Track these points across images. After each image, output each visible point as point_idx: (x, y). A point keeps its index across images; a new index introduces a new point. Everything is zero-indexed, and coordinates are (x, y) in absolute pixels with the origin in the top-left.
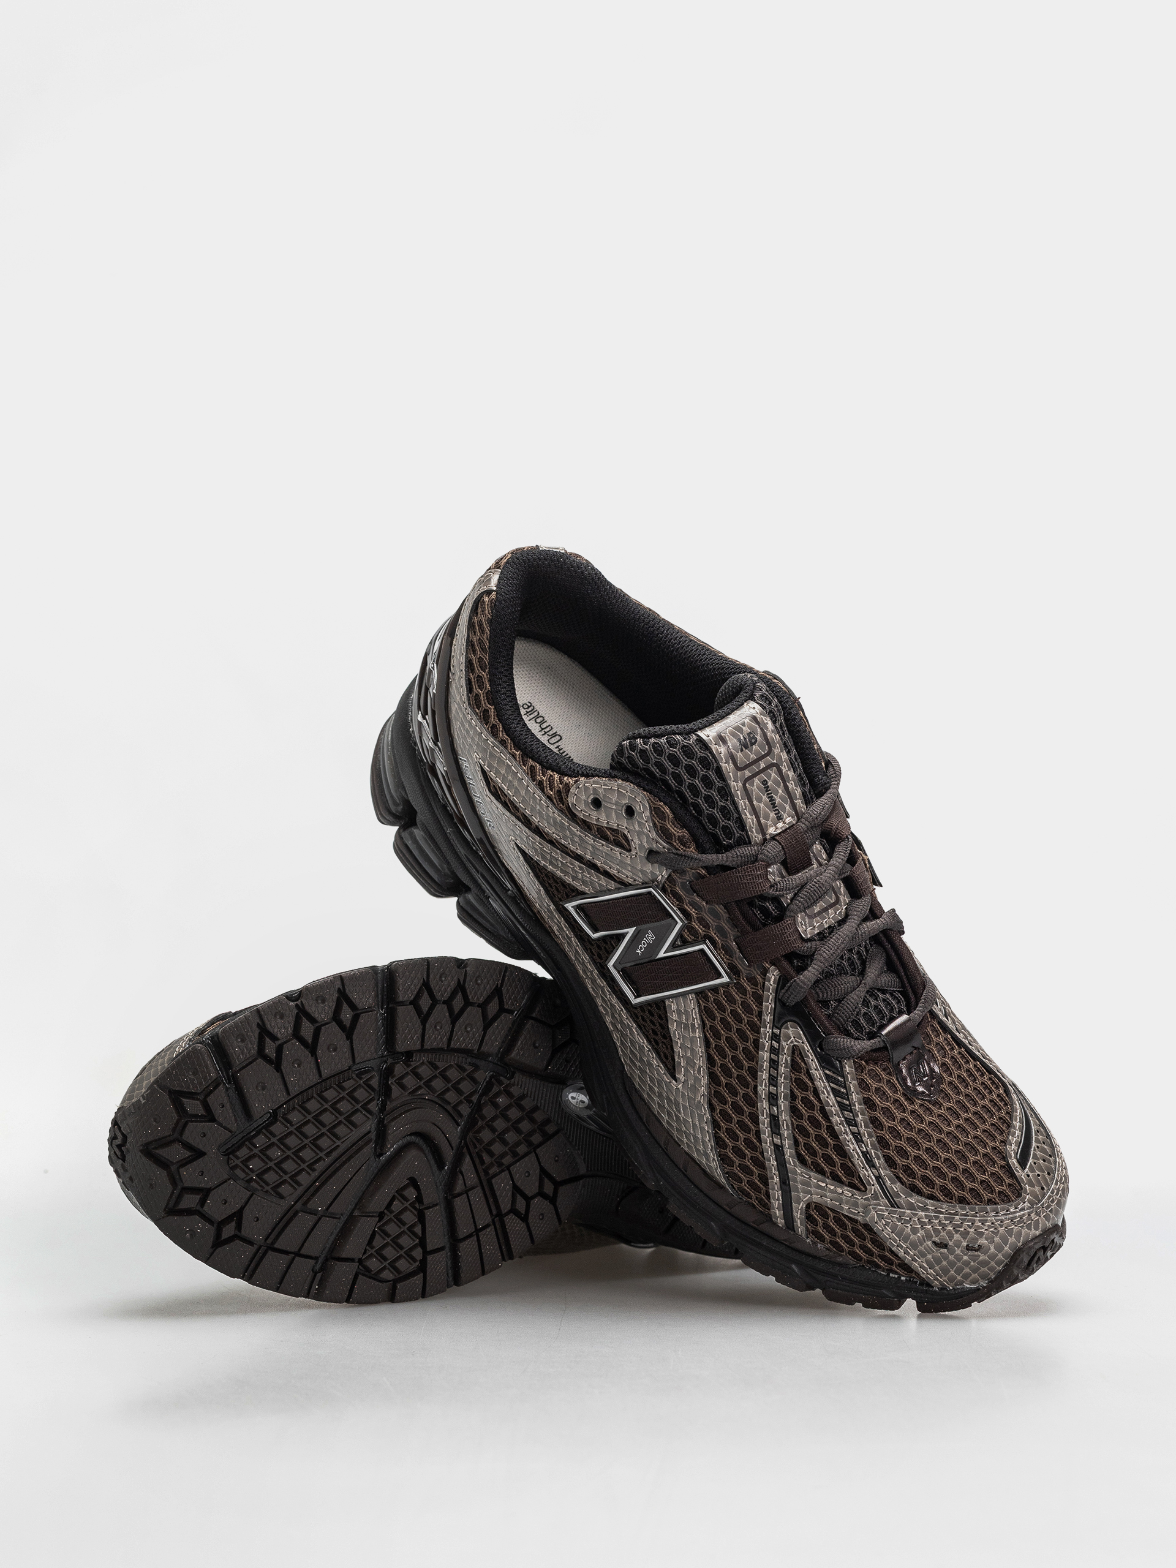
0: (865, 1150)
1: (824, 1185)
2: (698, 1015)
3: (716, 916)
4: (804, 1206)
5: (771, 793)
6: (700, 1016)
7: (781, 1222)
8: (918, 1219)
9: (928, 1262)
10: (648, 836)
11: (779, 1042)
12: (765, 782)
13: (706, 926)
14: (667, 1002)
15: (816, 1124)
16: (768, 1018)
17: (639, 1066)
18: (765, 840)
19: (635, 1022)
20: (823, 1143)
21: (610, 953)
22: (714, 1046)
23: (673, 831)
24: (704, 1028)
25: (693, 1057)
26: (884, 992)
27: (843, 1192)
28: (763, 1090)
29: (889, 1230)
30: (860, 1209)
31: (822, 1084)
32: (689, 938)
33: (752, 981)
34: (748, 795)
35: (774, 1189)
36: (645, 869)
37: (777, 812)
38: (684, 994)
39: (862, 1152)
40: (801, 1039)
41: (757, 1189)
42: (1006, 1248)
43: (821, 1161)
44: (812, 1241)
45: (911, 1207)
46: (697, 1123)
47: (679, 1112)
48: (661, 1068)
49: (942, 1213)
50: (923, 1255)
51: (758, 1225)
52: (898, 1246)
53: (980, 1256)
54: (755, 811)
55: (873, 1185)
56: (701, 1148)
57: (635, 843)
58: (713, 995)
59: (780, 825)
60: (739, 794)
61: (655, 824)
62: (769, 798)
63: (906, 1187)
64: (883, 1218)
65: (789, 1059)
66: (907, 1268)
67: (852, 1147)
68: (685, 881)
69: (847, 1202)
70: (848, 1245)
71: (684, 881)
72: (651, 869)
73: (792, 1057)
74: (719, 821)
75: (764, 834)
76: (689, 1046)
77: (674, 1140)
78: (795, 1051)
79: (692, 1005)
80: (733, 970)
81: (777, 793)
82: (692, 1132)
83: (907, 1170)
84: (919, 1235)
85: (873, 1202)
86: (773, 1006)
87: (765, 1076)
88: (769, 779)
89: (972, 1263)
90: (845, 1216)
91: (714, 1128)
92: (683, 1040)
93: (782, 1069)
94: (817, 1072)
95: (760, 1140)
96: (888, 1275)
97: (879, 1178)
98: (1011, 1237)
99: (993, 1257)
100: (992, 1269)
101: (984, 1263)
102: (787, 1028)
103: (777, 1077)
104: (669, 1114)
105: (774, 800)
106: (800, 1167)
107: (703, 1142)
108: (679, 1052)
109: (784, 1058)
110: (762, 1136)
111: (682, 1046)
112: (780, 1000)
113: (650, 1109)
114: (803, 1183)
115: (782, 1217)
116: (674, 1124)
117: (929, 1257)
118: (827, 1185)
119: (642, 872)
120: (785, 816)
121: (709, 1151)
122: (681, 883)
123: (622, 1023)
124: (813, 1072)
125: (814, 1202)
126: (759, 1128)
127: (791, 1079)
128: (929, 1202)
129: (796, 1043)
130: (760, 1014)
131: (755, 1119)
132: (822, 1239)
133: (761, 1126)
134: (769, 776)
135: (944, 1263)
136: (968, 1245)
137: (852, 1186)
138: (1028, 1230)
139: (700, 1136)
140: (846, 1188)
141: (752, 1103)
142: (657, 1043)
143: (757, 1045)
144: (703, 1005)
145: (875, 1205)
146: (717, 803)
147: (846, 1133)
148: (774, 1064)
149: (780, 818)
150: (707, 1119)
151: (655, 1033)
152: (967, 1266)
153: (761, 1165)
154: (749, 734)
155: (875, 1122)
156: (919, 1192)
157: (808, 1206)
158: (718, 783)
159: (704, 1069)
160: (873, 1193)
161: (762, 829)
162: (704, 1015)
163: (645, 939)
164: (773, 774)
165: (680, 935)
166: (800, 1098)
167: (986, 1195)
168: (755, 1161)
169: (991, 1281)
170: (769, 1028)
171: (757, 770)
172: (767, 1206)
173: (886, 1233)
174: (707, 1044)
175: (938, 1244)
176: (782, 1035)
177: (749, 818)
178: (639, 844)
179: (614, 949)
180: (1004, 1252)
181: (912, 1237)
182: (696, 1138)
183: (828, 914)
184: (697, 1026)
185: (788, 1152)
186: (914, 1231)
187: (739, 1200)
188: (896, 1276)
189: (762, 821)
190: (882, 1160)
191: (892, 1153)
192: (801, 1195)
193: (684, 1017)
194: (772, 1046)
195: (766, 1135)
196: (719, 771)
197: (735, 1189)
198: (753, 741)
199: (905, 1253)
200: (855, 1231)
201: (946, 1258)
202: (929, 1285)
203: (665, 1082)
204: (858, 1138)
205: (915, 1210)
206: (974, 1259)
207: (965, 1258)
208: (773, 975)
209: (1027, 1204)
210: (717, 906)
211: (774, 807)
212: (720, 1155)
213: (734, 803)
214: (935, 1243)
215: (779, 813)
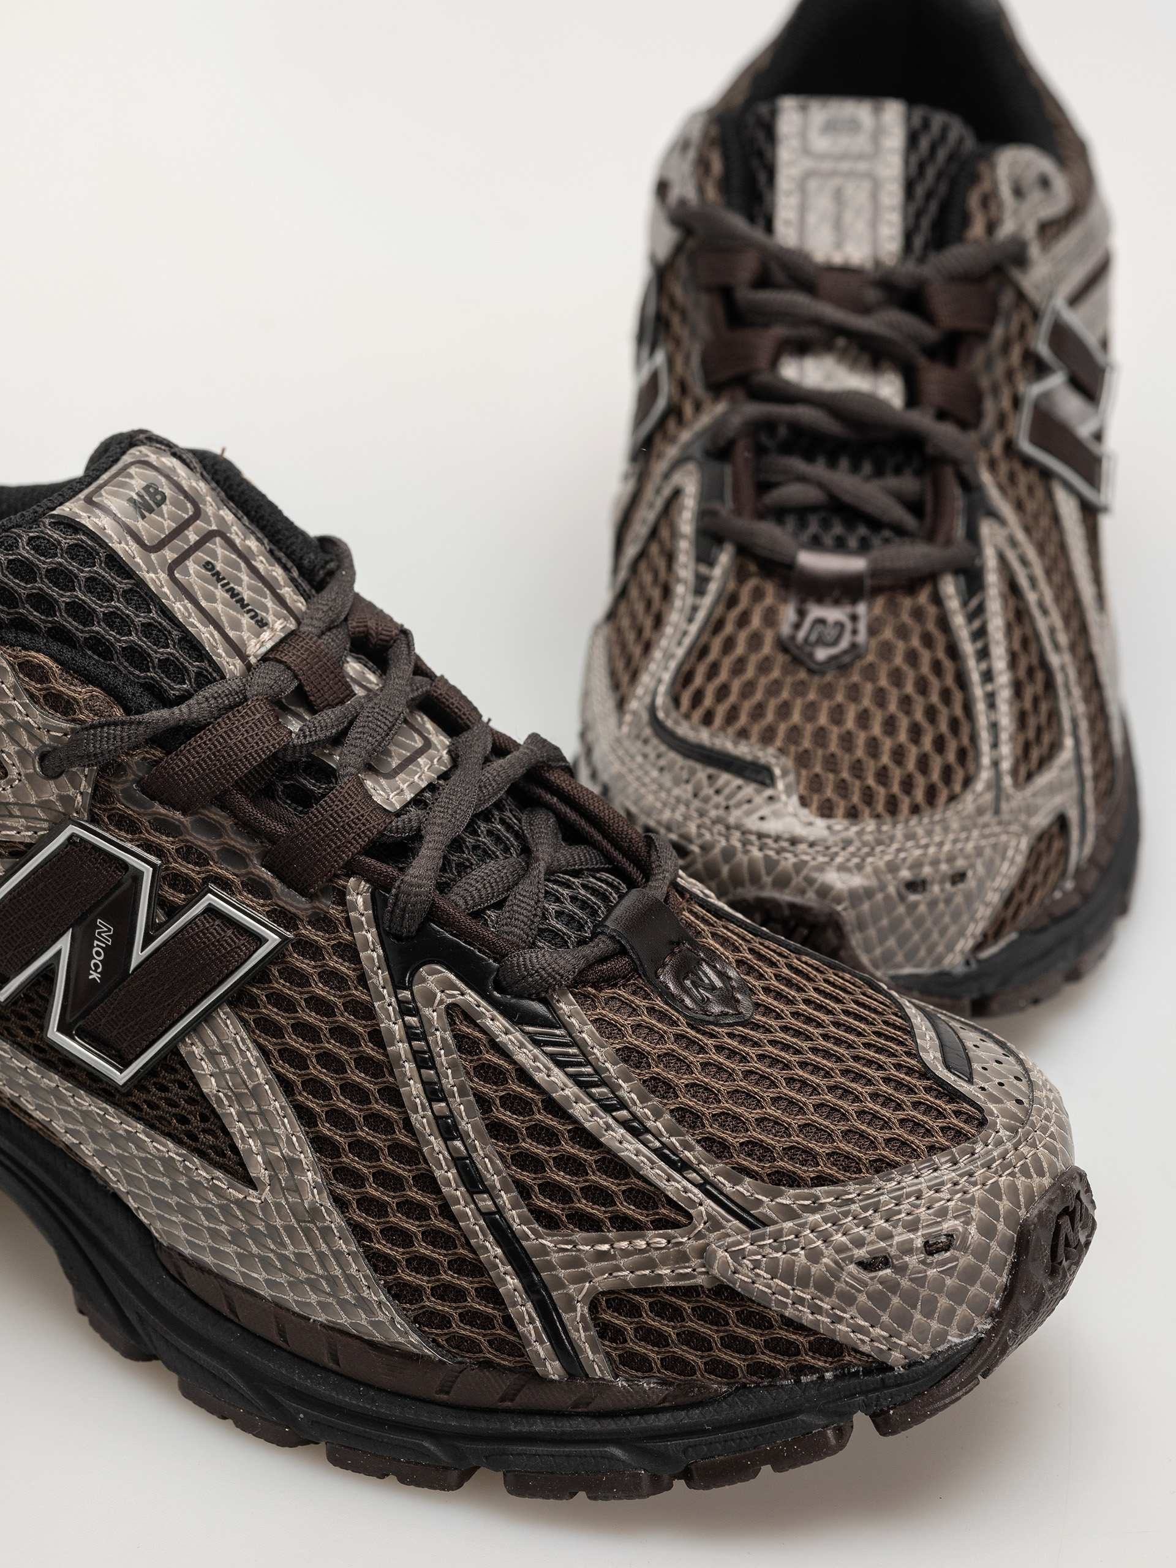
0: (658, 1144)
1: (605, 1247)
2: (248, 1041)
3: (213, 829)
4: (586, 1310)
5: (228, 583)
6: (255, 1041)
7: (553, 1369)
8: (812, 1231)
9: (864, 1313)
10: (27, 727)
11: (415, 1012)
12: (208, 566)
13: (201, 859)
14: (183, 1050)
15: (548, 1136)
16: (380, 978)
17: (178, 1204)
18: (249, 667)
19: (139, 1119)
20: (574, 1166)
21: (43, 1015)
22: (300, 1087)
23: (71, 693)
24: (269, 1062)
25: (269, 1126)
26: (576, 874)
27: (648, 1244)
28: (422, 1120)
29: (765, 1275)
30: (695, 1262)
31: (526, 1055)
32: (179, 898)
33: (323, 922)
34: (185, 592)
35: (515, 1304)
36: (45, 797)
37: (252, 614)
38: (206, 1016)
39: (655, 1151)
40: (456, 988)
41: (486, 1322)
42: (1001, 1226)
43: (583, 1205)
44: (627, 1380)
45: (789, 1213)
46: (324, 1248)
47: (283, 1245)
48: (218, 1179)
49: (852, 1201)
50: (848, 1299)
51: (512, 1400)
52: (794, 1303)
53: (957, 1259)
54: (209, 619)
55: (701, 1204)
56: (348, 1295)
57: (8, 755)
58: (263, 989)
59: (266, 635)
60: (168, 592)
61: (32, 696)
62: (227, 591)
63: (763, 1181)
64: (744, 1258)
65: (448, 1035)
66: (829, 1347)
67: (630, 1149)
68: (128, 784)
69: (664, 1262)
70: (699, 1353)
71: (126, 786)
72: (56, 791)
73: (452, 1031)
74: (149, 655)
75: (243, 657)
76: (254, 1109)
77: (294, 1313)
78: (455, 1013)
79: (229, 1026)
80: (282, 917)
81: (239, 582)
82: (320, 1272)
83: (752, 1147)
84: (825, 1260)
85: (713, 1236)
86: (381, 952)
87: (414, 1089)
88: (216, 559)
89: (949, 1282)
90: (673, 1291)
91: (359, 1242)
92: (240, 1105)
93: (443, 1059)
94: (509, 1035)
95: (452, 1218)
96: (798, 1382)
97: (705, 1186)
98: (1001, 1199)
99: (982, 1253)
100: (988, 1285)
101: (971, 1275)
102: (424, 980)
103: (440, 1080)
104: (266, 1263)
106: (548, 1235)
107: (349, 1278)
108: (241, 1131)
109: (441, 1035)
110: (454, 1208)
111: (244, 1116)
112: (388, 934)
113: (226, 1280)
114: (567, 1264)
115: (554, 1357)
116: (282, 1279)
117: (862, 1298)
118: (612, 1246)
119: (45, 805)
120: (270, 618)
121: (366, 1293)
122: (122, 791)
123: (115, 1138)
124: (503, 1038)
125: (603, 1293)
126: (444, 1198)
127: (468, 1073)
128: (818, 1191)
129: (449, 1001)
130: (362, 980)
131: (428, 1182)
132: (641, 1365)
133: (444, 1190)
134: (214, 554)
135: (896, 1300)
136: (926, 1243)
137: (661, 1224)
138: (1027, 1177)
139: (338, 1272)
140: (651, 1233)
141: (411, 1155)
142: (194, 1138)
143: (377, 1038)
144: (250, 1018)
145: (719, 1239)
146: (132, 622)
147: (608, 1127)
148: (424, 1060)
149: (262, 624)
150: (340, 1229)
151: (183, 1120)
152: (940, 1291)
153: (476, 1268)
154: (146, 488)
155: (657, 1087)
156: (794, 1181)
157: (594, 1307)
158: (122, 585)
159: (298, 1138)
160: (705, 1218)
161: (237, 650)
162: (259, 1036)
163: (96, 942)
164: (218, 546)
165: (158, 901)
166: (498, 1102)
167: (919, 1142)
168: (459, 1266)
169: (994, 1315)
170: (389, 996)
171: (186, 547)
172: (517, 1348)
173: (763, 1284)
174: (287, 1087)
175: (870, 1264)
176: (417, 997)
177: (206, 634)
178: (17, 753)
179: (48, 1001)
180: (998, 1237)
181: (813, 1270)
182: (332, 1280)
183: (419, 766)
184: (254, 1063)
185: (513, 1216)
186: (814, 1256)
187: (458, 1367)
188: (815, 1377)
189: (231, 634)
190: (698, 1148)
191: (714, 1130)
192: (572, 1289)
193: (224, 1059)
194: (407, 1027)
195: (463, 1207)
196: (114, 561)
197: (443, 1347)
198: (159, 497)
199: (812, 1313)
200: (704, 1314)
201: (894, 1287)
202: (885, 1368)
203: (237, 1202)
204: (636, 1128)
205: (799, 1217)
206: (949, 1272)
207: (932, 1272)
208: (359, 896)
209: (1004, 1133)
210: (207, 812)
211: (243, 606)
212: (388, 1288)
213: (166, 612)
214: (862, 1264)
215: (256, 615)
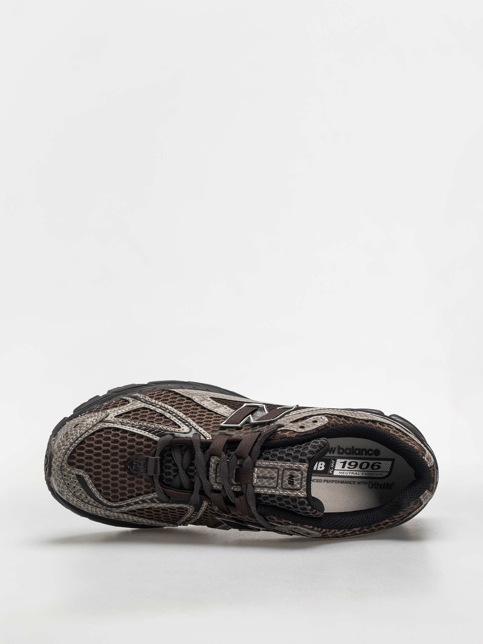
5: (268, 479)
8: (90, 424)
12: (273, 478)
28: (177, 412)
34: (273, 468)
45: (96, 425)
49: (85, 432)
54: (267, 467)
59: (256, 476)
60: (275, 464)
62: (267, 477)
63: (104, 428)
75: (257, 467)
81: (267, 481)
83: (109, 433)
88: (273, 482)
105: (265, 479)
120: (257, 480)
127: (171, 421)
137: (121, 415)
149: (258, 477)
154: (293, 483)
156: (98, 431)
171: (279, 478)
177: (265, 463)
183: (214, 473)
189: (261, 469)
198: (290, 483)
209: (64, 464)
214: (74, 428)
215: (260, 478)
